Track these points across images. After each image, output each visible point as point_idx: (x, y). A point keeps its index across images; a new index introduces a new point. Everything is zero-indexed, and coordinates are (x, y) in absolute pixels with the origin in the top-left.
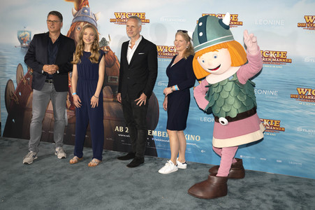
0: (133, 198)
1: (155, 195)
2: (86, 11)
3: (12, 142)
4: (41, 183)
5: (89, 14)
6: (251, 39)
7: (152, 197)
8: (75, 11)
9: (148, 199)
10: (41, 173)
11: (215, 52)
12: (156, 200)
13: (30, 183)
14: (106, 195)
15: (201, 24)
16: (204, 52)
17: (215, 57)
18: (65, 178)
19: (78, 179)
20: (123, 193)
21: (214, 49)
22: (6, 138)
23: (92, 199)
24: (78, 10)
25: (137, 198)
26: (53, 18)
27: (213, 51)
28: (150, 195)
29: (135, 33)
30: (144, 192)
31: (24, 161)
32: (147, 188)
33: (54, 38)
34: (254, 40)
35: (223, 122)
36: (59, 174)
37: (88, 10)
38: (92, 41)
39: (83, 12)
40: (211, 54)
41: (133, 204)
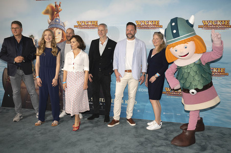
0: (97, 142)
1: (110, 139)
2: (57, 20)
3: (9, 110)
4: (34, 135)
5: (59, 22)
6: (217, 35)
7: (109, 141)
8: (50, 21)
9: (107, 142)
10: (33, 129)
11: (186, 44)
12: (111, 142)
13: (27, 135)
14: (78, 141)
15: (173, 24)
16: (177, 44)
17: (186, 48)
18: (50, 131)
19: (58, 131)
20: (89, 139)
21: (185, 42)
22: (4, 108)
23: (70, 143)
24: (52, 20)
25: (99, 142)
26: (15, 26)
27: (184, 43)
28: (107, 140)
29: (104, 34)
30: (103, 138)
31: (14, 120)
32: (104, 136)
33: (19, 39)
34: (219, 37)
35: (193, 93)
36: (45, 129)
37: (59, 20)
38: (51, 40)
39: (56, 21)
40: (183, 45)
41: (97, 145)
